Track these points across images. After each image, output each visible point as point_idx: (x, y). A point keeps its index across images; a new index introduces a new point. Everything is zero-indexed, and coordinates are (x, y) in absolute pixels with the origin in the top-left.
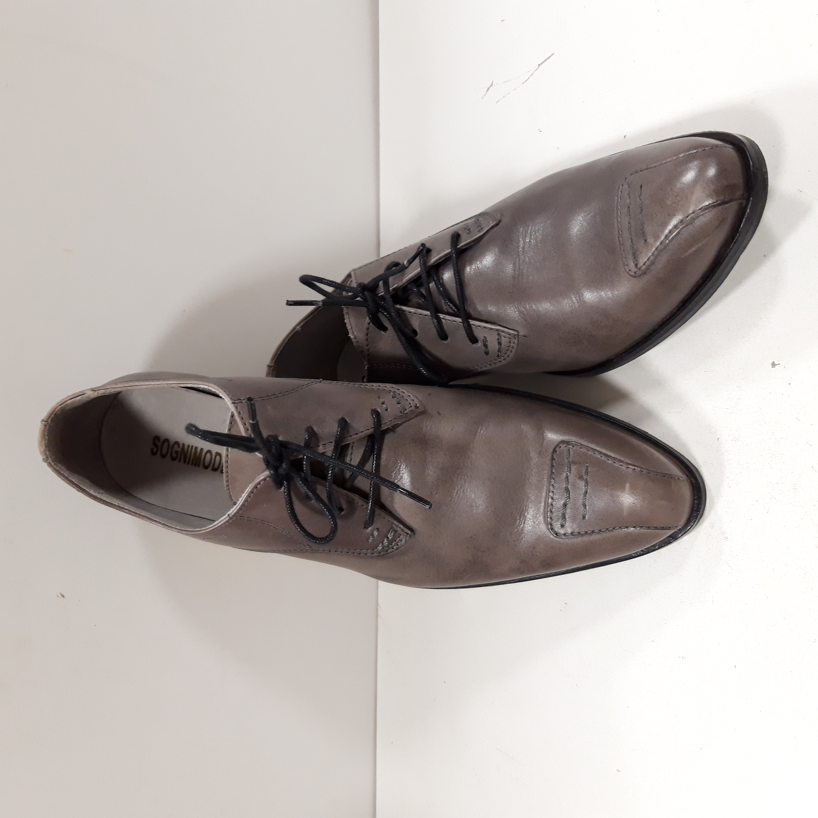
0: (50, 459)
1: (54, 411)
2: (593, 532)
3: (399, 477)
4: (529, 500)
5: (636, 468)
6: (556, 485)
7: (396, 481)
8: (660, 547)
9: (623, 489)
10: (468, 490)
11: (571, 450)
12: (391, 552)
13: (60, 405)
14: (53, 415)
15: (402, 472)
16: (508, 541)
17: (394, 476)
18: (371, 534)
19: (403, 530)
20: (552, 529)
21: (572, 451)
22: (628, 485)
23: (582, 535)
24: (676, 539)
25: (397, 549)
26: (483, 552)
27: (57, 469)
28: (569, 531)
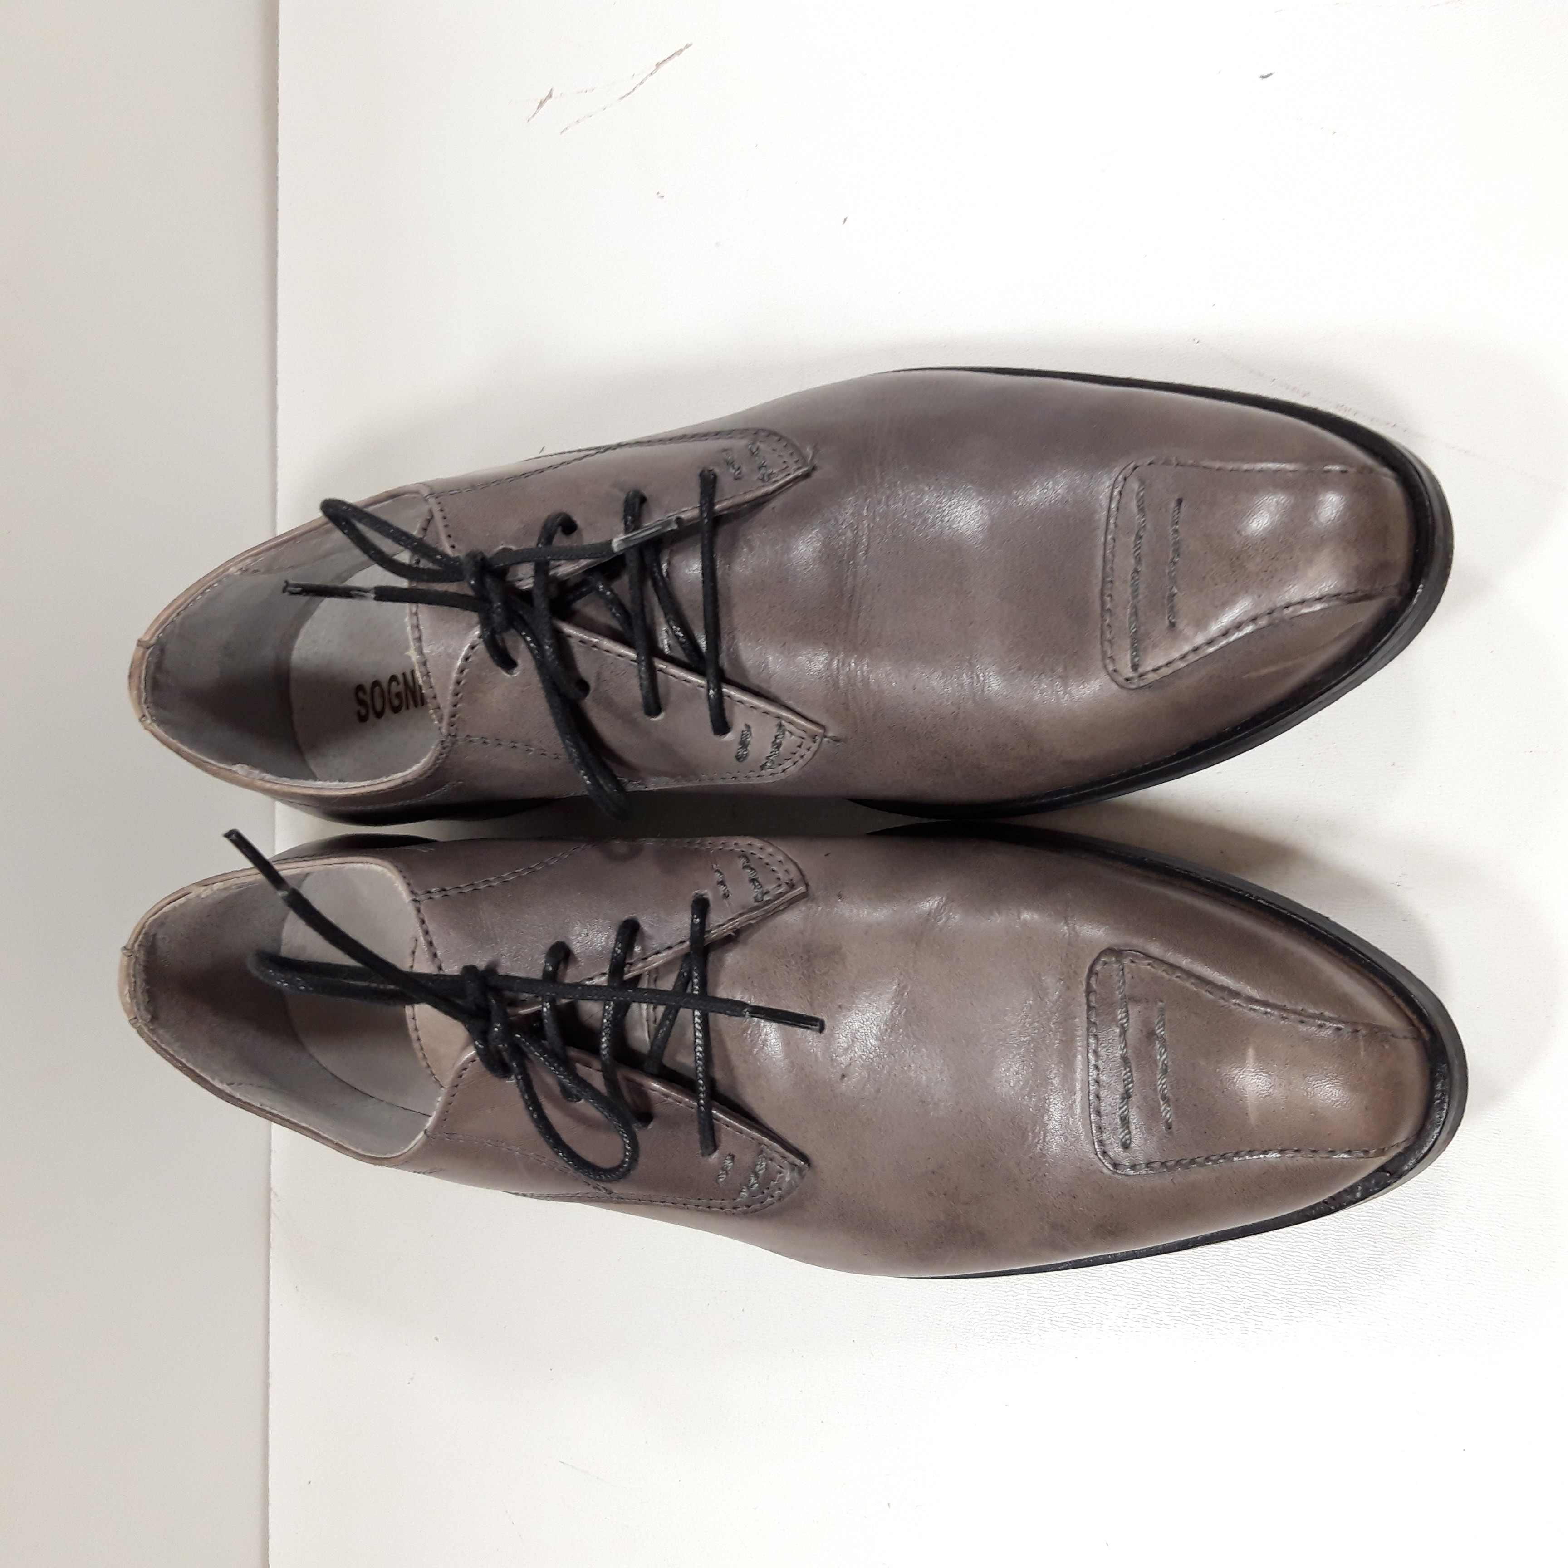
0: (140, 1021)
1: (143, 928)
2: (1193, 1161)
3: (760, 1041)
4: (1050, 1088)
5: (1269, 1010)
6: (1102, 1052)
7: (755, 1050)
8: (1367, 1195)
9: (1241, 1061)
10: (912, 1065)
11: (1127, 970)
12: (771, 1204)
13: (152, 916)
14: (141, 937)
15: (765, 1030)
16: (1015, 1181)
17: (749, 1039)
18: (721, 1167)
19: (784, 1157)
20: (1104, 1153)
21: (1128, 973)
22: (1251, 1052)
23: (1171, 1169)
24: (1400, 1177)
25: (781, 1197)
26: (967, 1204)
27: (155, 1039)
28: (1141, 1158)
